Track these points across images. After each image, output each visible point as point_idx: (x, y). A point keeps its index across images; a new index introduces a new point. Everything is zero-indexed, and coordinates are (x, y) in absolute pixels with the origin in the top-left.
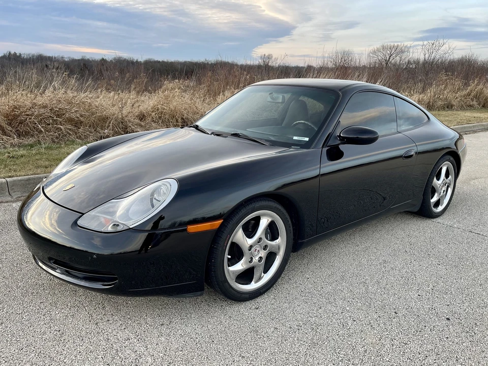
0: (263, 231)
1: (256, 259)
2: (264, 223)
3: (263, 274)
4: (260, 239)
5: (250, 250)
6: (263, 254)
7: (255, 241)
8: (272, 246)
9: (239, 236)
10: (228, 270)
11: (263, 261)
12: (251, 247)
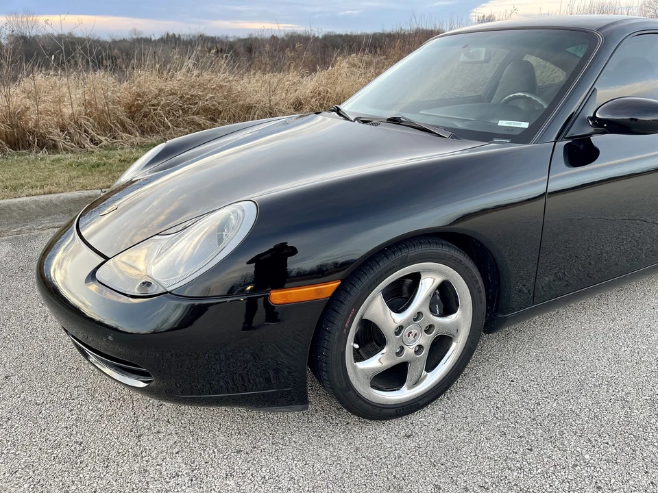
0: (425, 300)
1: (410, 350)
2: (427, 285)
3: (424, 373)
4: (419, 315)
5: (397, 333)
6: (425, 340)
7: (409, 319)
8: (443, 326)
9: (376, 308)
10: (355, 368)
11: (425, 353)
12: (401, 328)
